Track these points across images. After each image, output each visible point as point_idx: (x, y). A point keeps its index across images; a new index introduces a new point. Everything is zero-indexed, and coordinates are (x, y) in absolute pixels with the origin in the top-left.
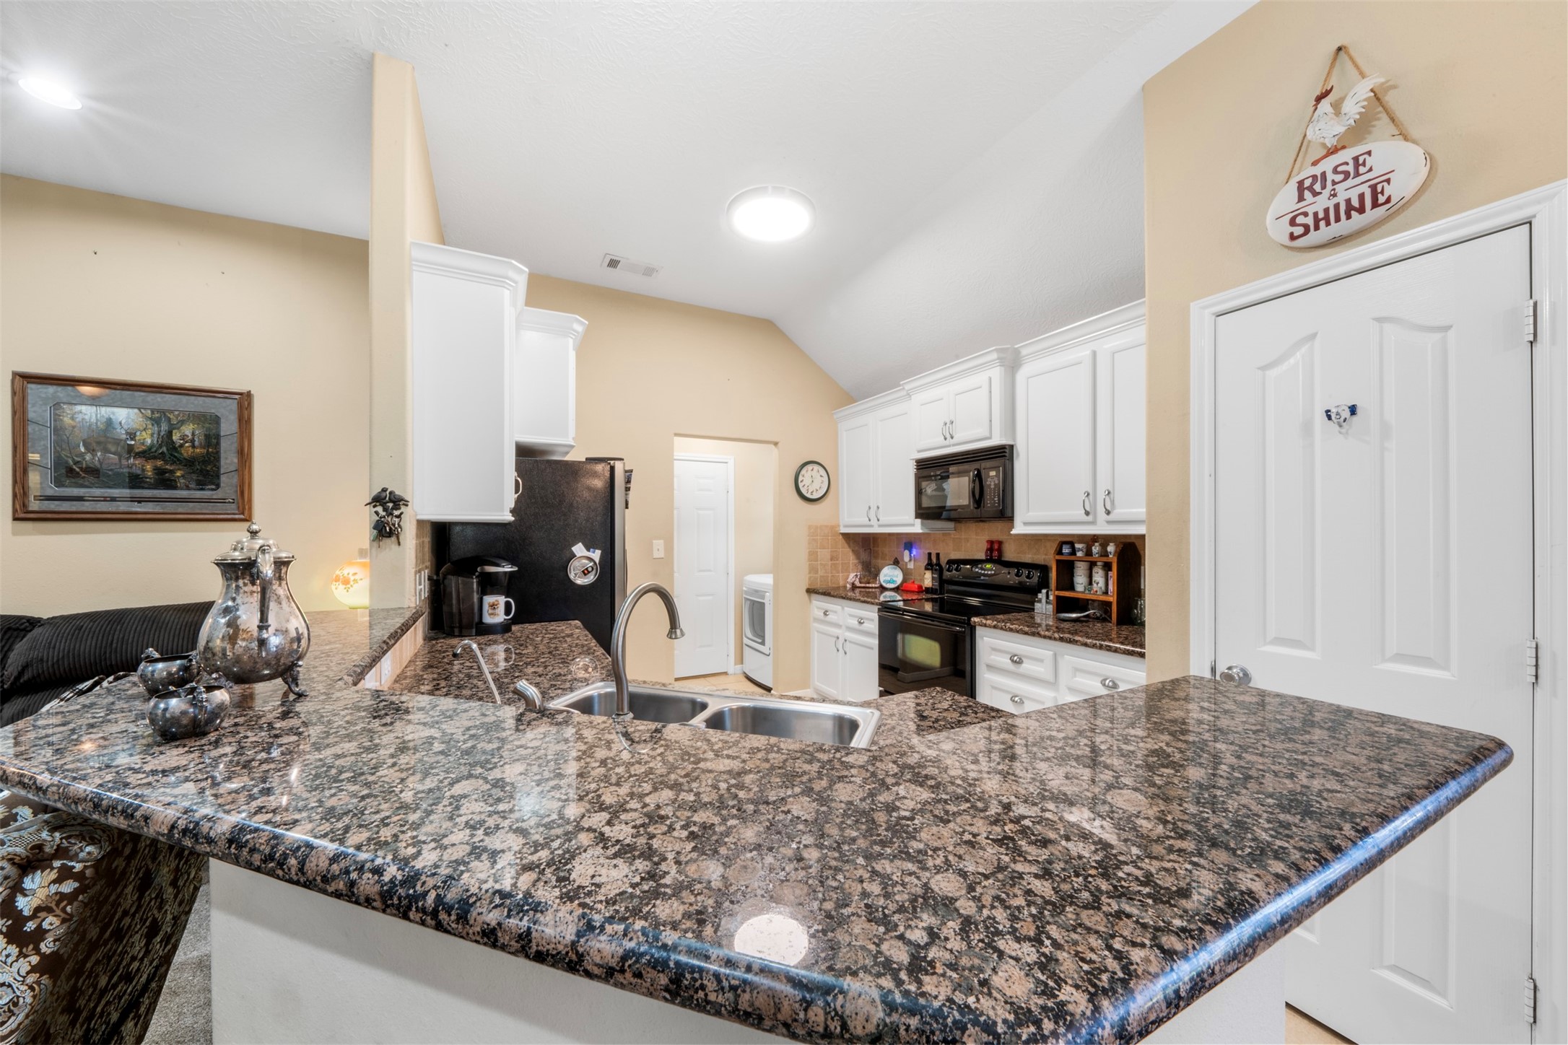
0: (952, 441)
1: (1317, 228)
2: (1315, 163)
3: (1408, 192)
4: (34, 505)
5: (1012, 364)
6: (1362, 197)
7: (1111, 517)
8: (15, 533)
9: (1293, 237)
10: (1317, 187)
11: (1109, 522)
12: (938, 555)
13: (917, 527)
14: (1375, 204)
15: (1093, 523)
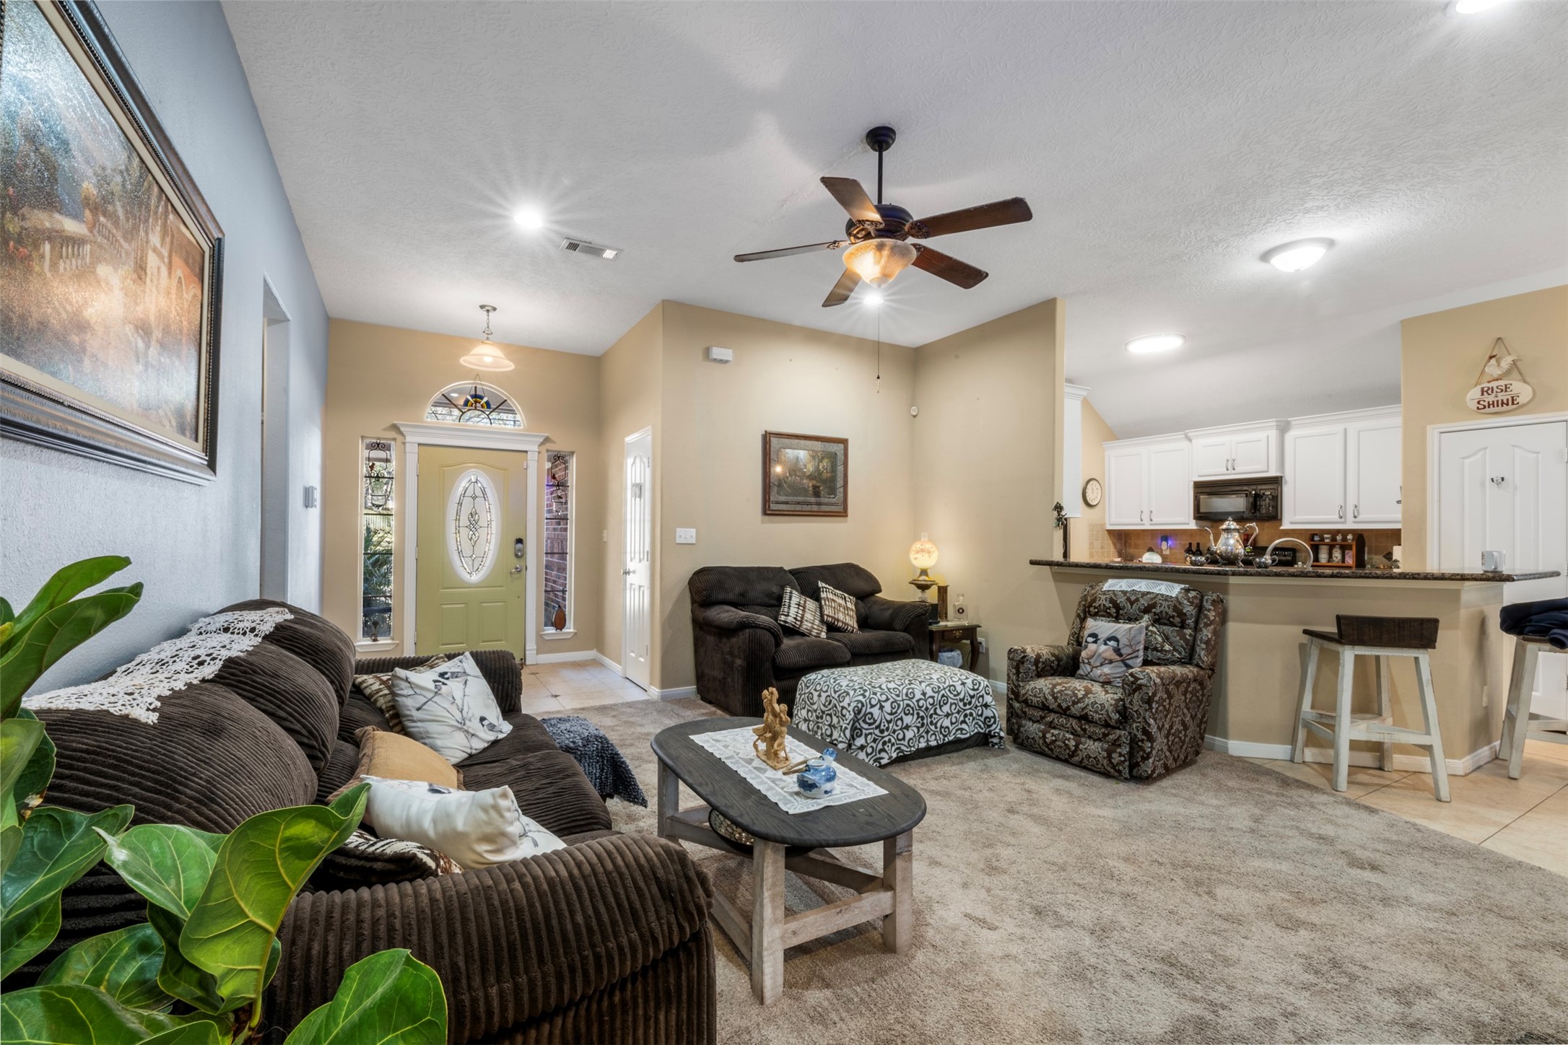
0: (1233, 472)
1: (1489, 407)
2: (1489, 382)
3: (1525, 402)
4: (773, 506)
5: (1283, 429)
6: (1508, 400)
7: (1357, 519)
8: (763, 522)
9: (1478, 408)
10: (1490, 392)
11: (1354, 522)
12: (1198, 544)
13: (1193, 525)
14: (1513, 404)
15: (1344, 523)
